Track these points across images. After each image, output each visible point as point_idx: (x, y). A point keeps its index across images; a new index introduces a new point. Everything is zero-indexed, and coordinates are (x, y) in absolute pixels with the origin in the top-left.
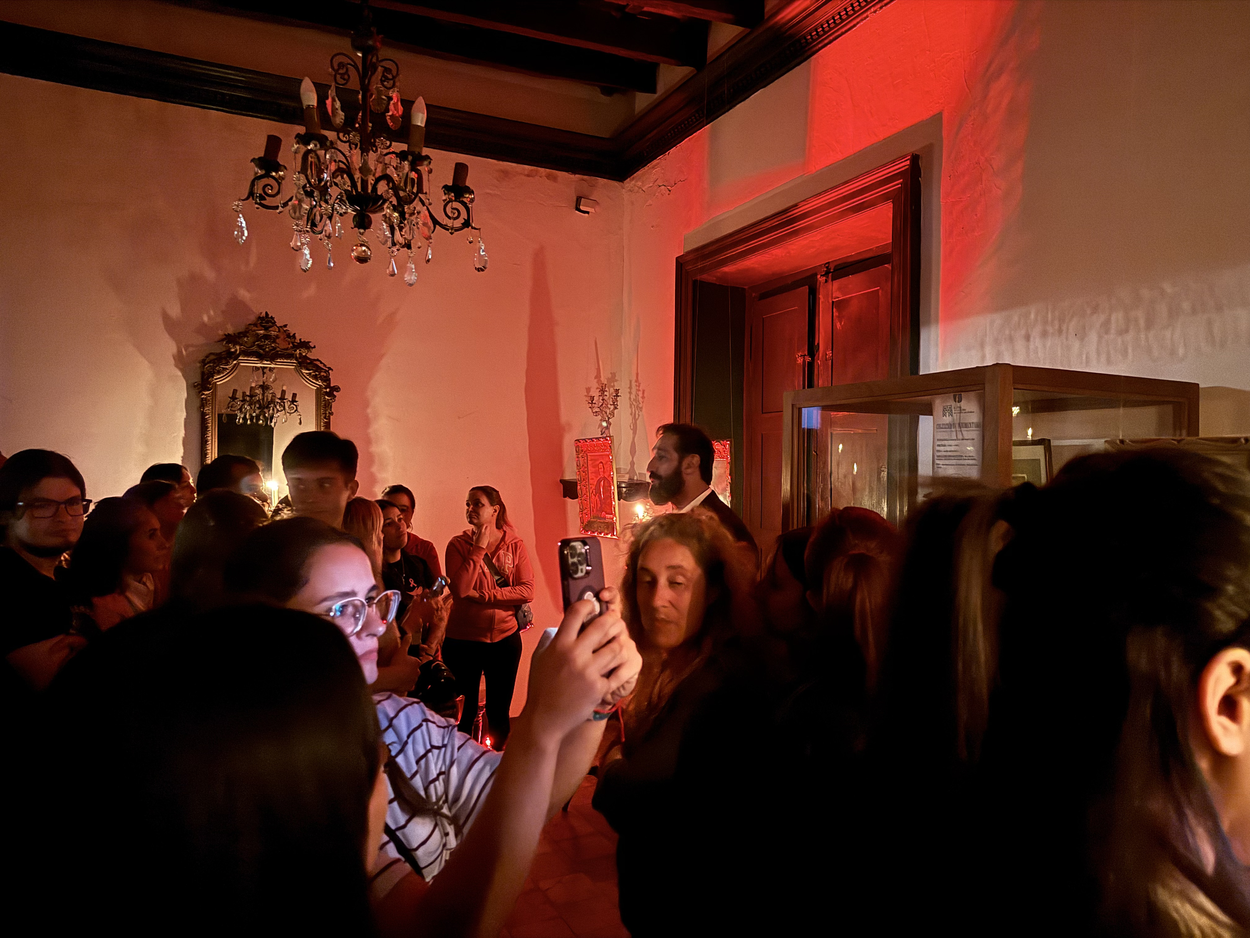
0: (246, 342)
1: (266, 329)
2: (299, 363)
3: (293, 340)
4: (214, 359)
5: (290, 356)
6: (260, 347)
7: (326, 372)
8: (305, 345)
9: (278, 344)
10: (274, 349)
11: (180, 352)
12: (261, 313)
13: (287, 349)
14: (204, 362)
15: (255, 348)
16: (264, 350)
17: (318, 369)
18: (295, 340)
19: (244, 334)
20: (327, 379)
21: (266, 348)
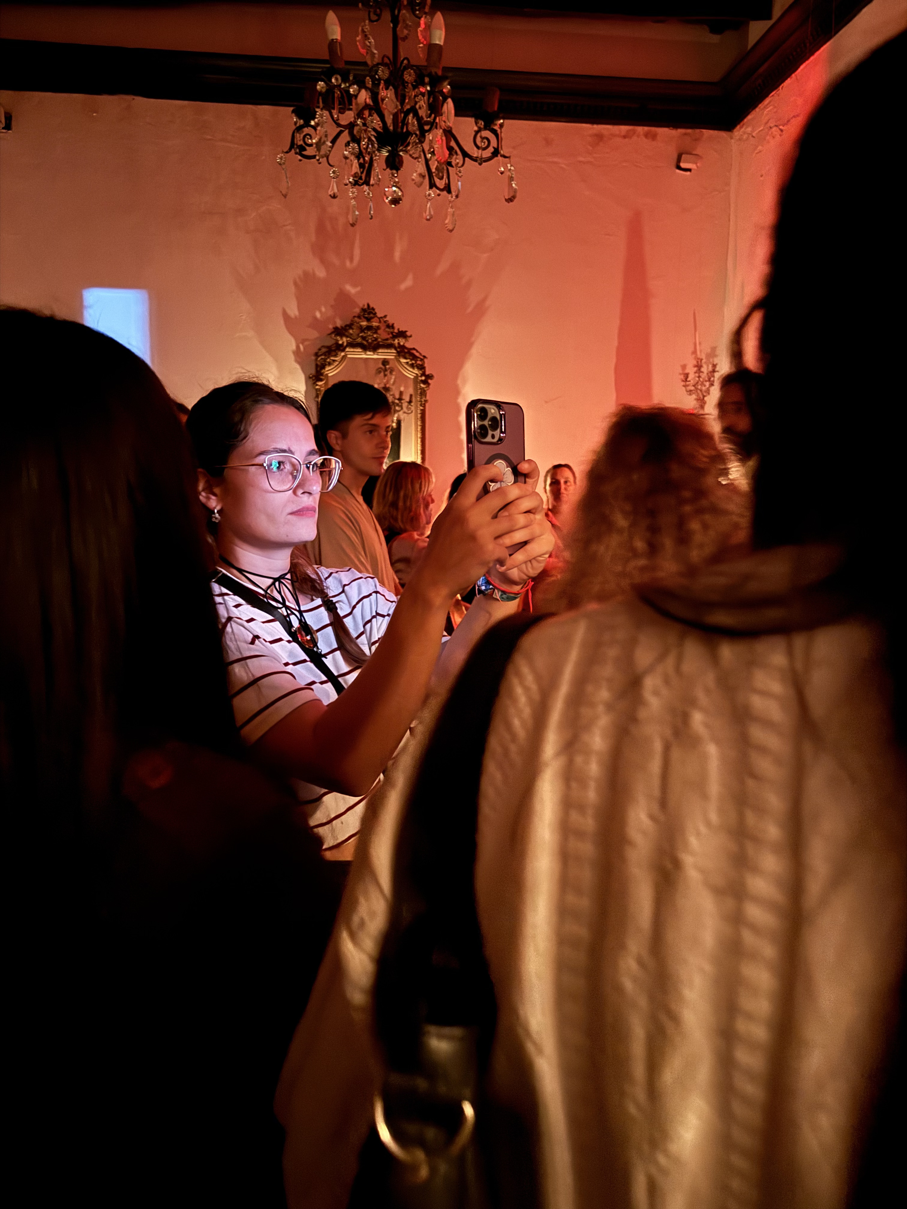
0: (351, 334)
1: (369, 320)
2: (398, 352)
3: (392, 330)
4: (326, 352)
5: (390, 346)
6: (364, 338)
7: (422, 360)
8: (402, 334)
9: (380, 335)
10: (376, 339)
11: (298, 347)
12: (364, 305)
13: (387, 339)
14: (317, 355)
15: (359, 340)
16: (367, 341)
17: (414, 357)
18: (393, 330)
19: (350, 326)
20: (422, 368)
21: (369, 339)
